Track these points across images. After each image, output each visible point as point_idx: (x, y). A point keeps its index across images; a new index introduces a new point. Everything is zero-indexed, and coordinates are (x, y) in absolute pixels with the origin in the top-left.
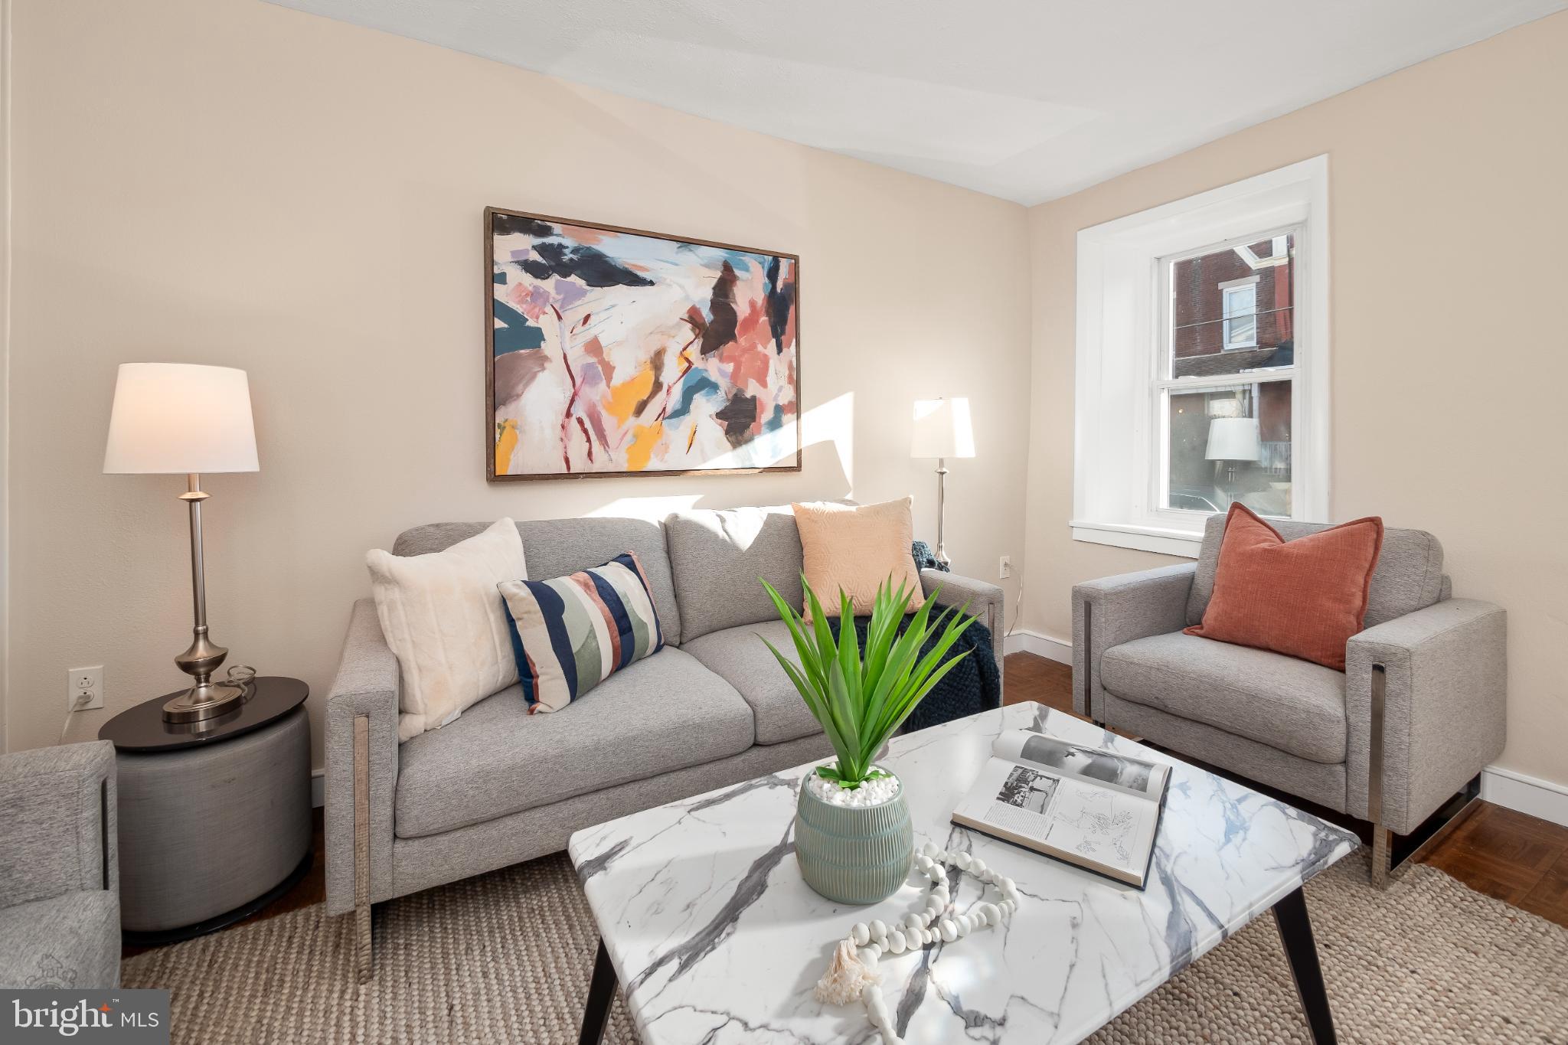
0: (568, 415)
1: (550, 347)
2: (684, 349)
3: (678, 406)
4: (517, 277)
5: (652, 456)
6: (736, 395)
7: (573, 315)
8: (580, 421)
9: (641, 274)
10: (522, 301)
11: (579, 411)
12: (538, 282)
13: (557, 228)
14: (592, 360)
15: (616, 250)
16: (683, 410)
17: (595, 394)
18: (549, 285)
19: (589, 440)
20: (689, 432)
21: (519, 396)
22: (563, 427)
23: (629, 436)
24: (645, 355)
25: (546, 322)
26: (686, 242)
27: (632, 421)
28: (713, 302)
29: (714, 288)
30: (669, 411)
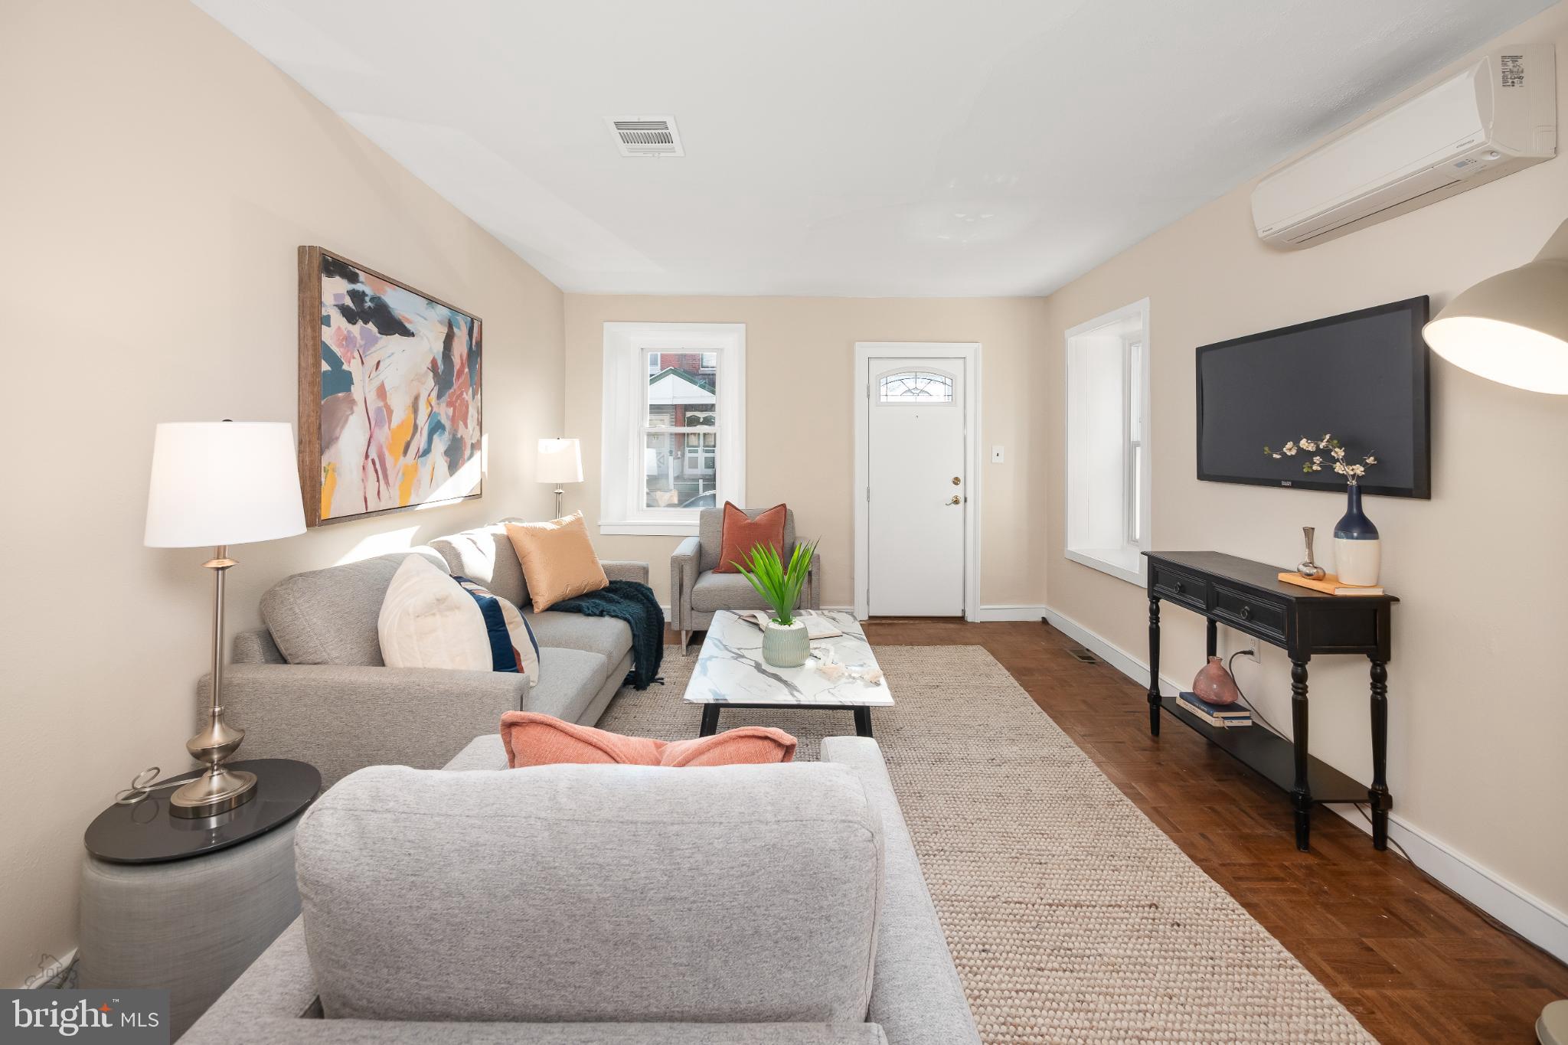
0: (367, 456)
1: (357, 391)
2: (429, 395)
3: (426, 447)
4: (338, 320)
5: (412, 491)
6: (453, 435)
7: (371, 362)
8: (373, 462)
9: (408, 326)
10: (340, 345)
11: (373, 454)
12: (350, 327)
13: (362, 276)
14: (381, 404)
15: (398, 303)
16: (427, 452)
17: (383, 435)
18: (356, 329)
19: (378, 481)
20: (431, 469)
21: (337, 438)
22: (364, 468)
23: (400, 474)
24: (409, 401)
25: (352, 366)
26: (431, 301)
27: (402, 461)
28: (443, 353)
29: (444, 342)
30: (421, 451)
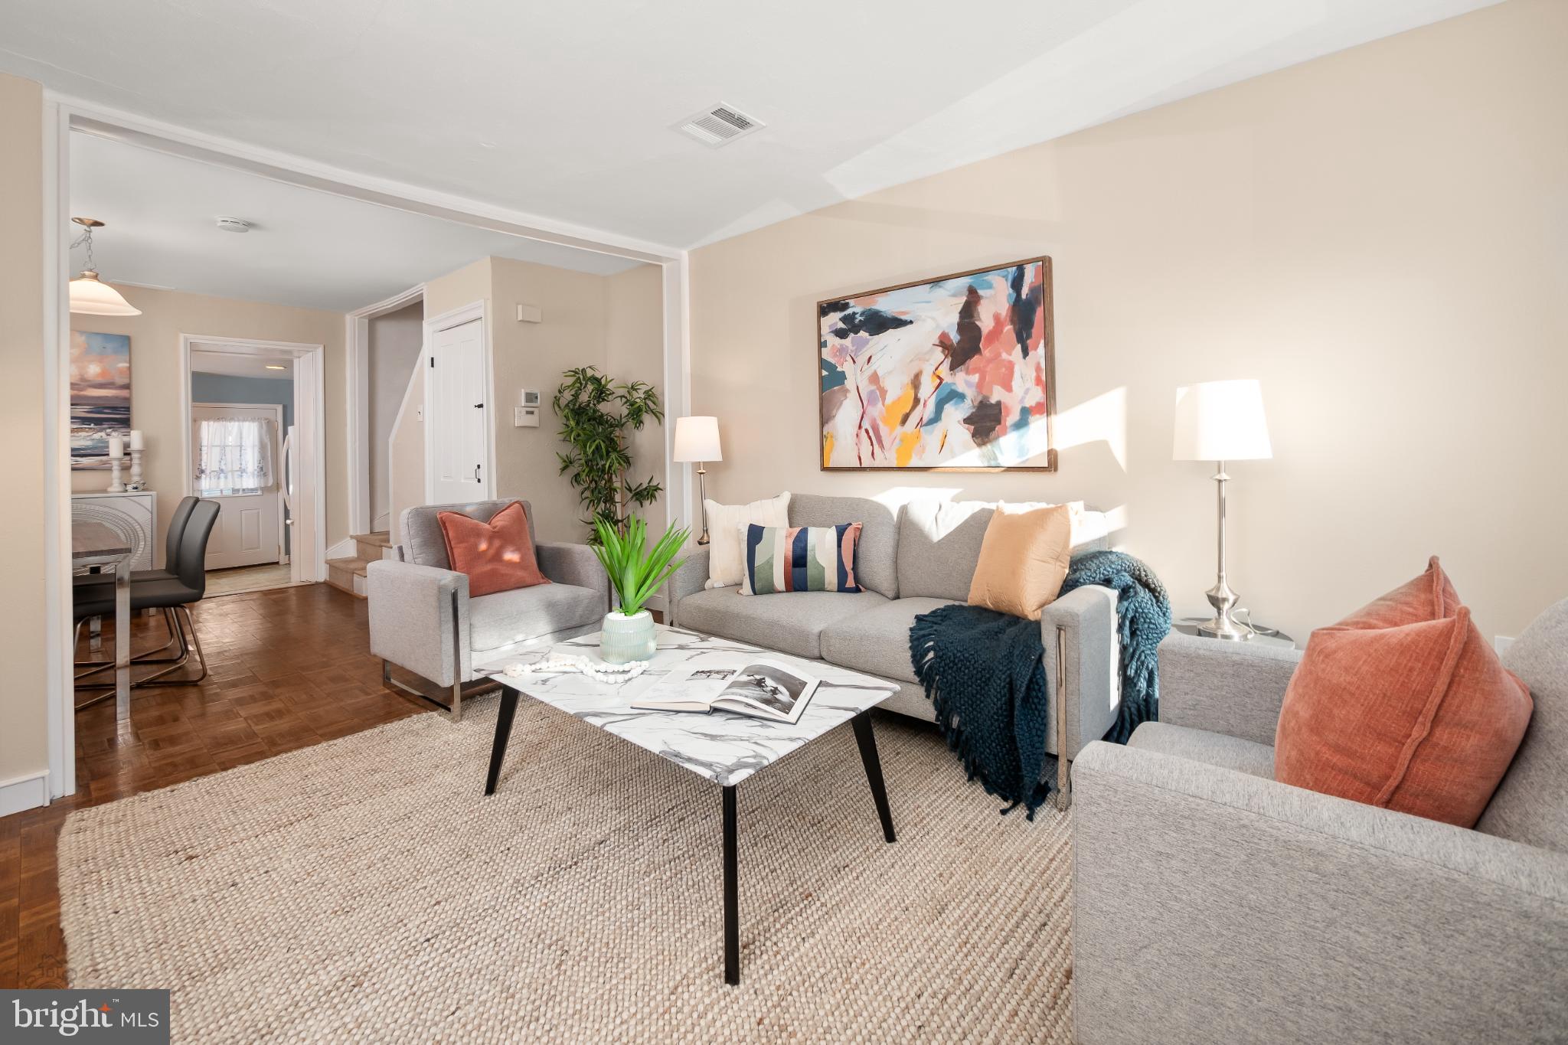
0: (860, 427)
1: (849, 383)
2: (936, 369)
3: (932, 416)
4: (833, 341)
5: (913, 455)
6: (981, 402)
7: (862, 359)
8: (867, 431)
9: (903, 317)
10: (835, 355)
11: (866, 425)
12: (843, 341)
13: (852, 302)
14: (874, 387)
15: (886, 305)
16: (936, 418)
17: (876, 411)
18: (847, 342)
19: (872, 444)
20: (941, 437)
21: (834, 417)
22: (857, 435)
23: (897, 441)
24: (907, 379)
25: (847, 367)
26: (936, 282)
27: (899, 430)
28: (959, 325)
29: (960, 313)
30: (925, 420)
